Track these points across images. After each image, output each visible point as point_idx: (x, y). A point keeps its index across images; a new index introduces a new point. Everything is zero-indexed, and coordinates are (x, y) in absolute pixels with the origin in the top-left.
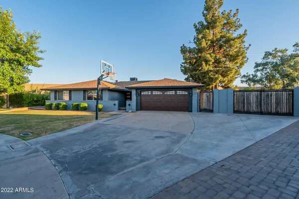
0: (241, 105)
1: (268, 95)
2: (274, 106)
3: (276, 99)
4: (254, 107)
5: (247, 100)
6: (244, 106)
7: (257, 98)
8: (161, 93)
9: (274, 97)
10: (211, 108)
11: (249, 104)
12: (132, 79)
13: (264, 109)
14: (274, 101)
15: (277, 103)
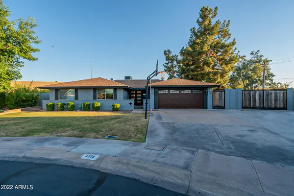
0: (248, 102)
1: (268, 94)
2: (273, 102)
3: (275, 97)
4: (258, 104)
5: (253, 98)
6: (250, 103)
7: (260, 96)
8: (178, 92)
9: (273, 95)
10: (223, 105)
11: (254, 101)
12: (128, 78)
13: (266, 105)
14: (273, 98)
15: (276, 100)
